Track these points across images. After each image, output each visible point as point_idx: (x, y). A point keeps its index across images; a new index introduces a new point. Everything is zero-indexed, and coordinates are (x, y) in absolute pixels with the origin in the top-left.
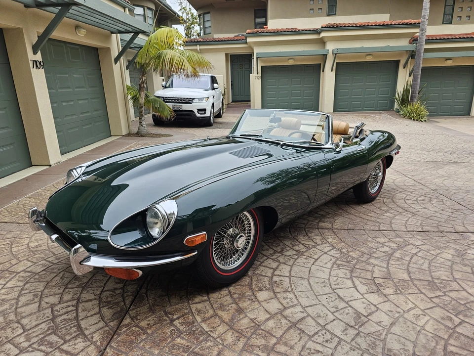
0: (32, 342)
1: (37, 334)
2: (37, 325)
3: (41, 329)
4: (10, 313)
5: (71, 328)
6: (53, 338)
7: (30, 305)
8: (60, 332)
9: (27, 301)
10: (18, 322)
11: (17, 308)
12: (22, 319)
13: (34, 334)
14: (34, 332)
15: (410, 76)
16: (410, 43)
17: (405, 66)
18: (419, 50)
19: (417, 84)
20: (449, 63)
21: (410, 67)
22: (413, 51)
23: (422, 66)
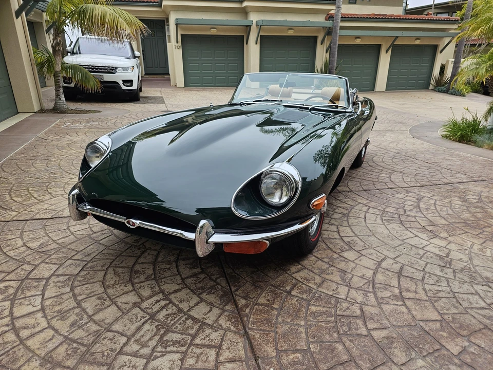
15: (326, 52)
16: (326, 20)
17: (322, 43)
18: (336, 27)
19: (334, 61)
20: (358, 41)
21: (327, 44)
22: (330, 27)
23: (338, 43)
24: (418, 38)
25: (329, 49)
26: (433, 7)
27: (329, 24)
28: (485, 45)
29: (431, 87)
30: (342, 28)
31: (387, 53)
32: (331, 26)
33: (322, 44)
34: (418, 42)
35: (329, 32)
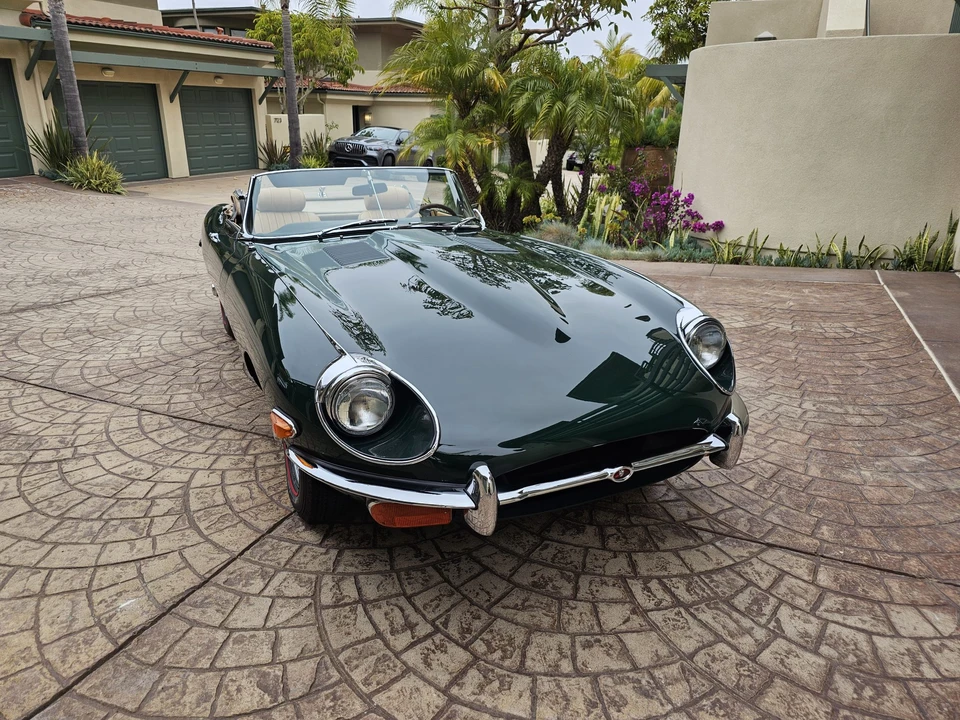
0: (753, 625)
1: (728, 621)
2: (705, 625)
3: (714, 618)
4: (653, 678)
5: (712, 581)
6: (742, 600)
7: (629, 647)
8: (724, 593)
9: (608, 655)
10: (691, 656)
11: (635, 668)
12: (678, 651)
13: (732, 626)
14: (724, 627)
15: (45, 98)
16: (24, 22)
17: (29, 75)
18: (61, 43)
19: (79, 117)
20: (109, 76)
21: (41, 79)
22: (44, 42)
23: (75, 78)
24: (218, 76)
25: (54, 91)
26: (195, 14)
27: (38, 34)
28: (308, 91)
29: (262, 165)
30: (76, 46)
31: (172, 101)
32: (47, 38)
33: (28, 78)
34: (219, 83)
35: (45, 53)
